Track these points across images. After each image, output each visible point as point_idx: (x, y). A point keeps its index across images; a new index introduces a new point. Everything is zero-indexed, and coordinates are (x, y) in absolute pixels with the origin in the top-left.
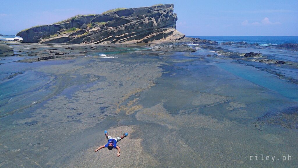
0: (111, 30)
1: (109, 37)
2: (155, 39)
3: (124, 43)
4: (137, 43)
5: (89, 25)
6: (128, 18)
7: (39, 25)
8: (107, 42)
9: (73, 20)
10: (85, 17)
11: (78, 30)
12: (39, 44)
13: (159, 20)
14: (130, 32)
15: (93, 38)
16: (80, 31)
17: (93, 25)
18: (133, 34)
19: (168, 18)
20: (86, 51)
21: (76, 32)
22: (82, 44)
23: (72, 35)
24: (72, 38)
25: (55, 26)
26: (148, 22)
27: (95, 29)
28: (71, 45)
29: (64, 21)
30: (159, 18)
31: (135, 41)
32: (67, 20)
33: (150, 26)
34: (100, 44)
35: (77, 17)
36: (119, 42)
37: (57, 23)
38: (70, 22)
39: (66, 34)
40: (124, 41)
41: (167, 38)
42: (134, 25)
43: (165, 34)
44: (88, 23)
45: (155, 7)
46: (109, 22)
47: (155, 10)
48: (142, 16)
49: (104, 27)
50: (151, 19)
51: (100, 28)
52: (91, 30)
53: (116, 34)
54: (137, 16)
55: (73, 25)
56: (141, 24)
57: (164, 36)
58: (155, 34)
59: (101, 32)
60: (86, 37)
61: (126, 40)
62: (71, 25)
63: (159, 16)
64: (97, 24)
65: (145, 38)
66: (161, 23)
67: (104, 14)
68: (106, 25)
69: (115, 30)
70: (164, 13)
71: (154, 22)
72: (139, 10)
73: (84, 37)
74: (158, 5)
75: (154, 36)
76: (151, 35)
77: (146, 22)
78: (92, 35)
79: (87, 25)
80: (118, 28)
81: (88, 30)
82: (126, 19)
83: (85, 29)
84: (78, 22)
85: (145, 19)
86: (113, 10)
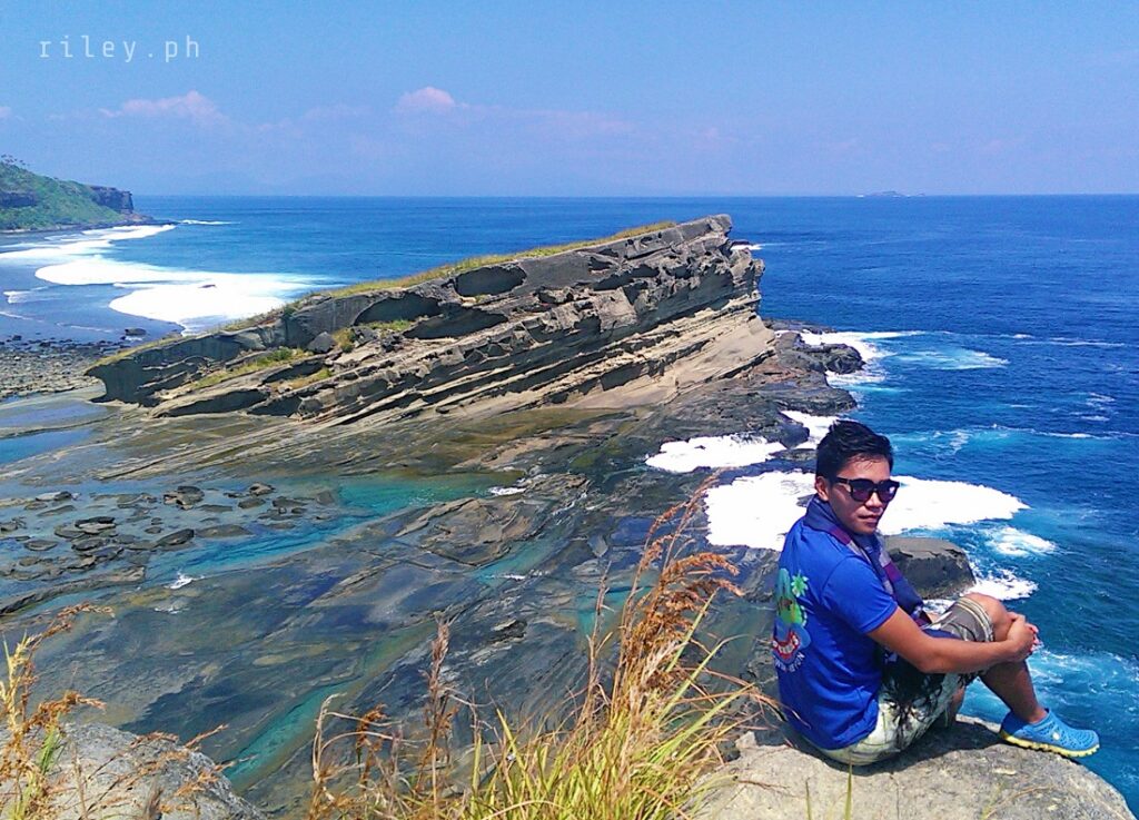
3: (459, 413)
4: (515, 409)
5: (340, 338)
6: (496, 305)
9: (288, 315)
10: (334, 305)
11: (299, 356)
13: (645, 295)
14: (489, 367)
15: (335, 403)
16: (306, 362)
17: (357, 337)
19: (695, 281)
21: (288, 366)
23: (272, 379)
24: (268, 394)
27: (362, 354)
30: (645, 286)
31: (512, 399)
35: (306, 305)
36: (438, 411)
39: (250, 377)
40: (462, 406)
42: (507, 341)
43: (649, 362)
44: (338, 329)
45: (631, 242)
46: (420, 323)
47: (626, 257)
48: (552, 294)
49: (398, 343)
50: (589, 305)
51: (380, 350)
52: (345, 359)
53: (423, 382)
54: (534, 295)
55: (287, 332)
56: (539, 331)
57: (646, 369)
58: (601, 367)
59: (365, 378)
60: (308, 398)
61: (470, 400)
62: (282, 332)
63: (643, 280)
64: (374, 328)
65: (557, 383)
66: (656, 305)
67: (405, 289)
68: (407, 334)
69: (417, 371)
70: (673, 265)
71: (619, 308)
72: (548, 267)
73: (304, 394)
74: (646, 234)
75: (594, 379)
76: (586, 371)
77: (563, 323)
78: (332, 386)
79: (335, 337)
80: (436, 356)
81: (335, 359)
82: (485, 311)
83: (324, 355)
84: (305, 322)
85: (562, 307)
86: (445, 272)
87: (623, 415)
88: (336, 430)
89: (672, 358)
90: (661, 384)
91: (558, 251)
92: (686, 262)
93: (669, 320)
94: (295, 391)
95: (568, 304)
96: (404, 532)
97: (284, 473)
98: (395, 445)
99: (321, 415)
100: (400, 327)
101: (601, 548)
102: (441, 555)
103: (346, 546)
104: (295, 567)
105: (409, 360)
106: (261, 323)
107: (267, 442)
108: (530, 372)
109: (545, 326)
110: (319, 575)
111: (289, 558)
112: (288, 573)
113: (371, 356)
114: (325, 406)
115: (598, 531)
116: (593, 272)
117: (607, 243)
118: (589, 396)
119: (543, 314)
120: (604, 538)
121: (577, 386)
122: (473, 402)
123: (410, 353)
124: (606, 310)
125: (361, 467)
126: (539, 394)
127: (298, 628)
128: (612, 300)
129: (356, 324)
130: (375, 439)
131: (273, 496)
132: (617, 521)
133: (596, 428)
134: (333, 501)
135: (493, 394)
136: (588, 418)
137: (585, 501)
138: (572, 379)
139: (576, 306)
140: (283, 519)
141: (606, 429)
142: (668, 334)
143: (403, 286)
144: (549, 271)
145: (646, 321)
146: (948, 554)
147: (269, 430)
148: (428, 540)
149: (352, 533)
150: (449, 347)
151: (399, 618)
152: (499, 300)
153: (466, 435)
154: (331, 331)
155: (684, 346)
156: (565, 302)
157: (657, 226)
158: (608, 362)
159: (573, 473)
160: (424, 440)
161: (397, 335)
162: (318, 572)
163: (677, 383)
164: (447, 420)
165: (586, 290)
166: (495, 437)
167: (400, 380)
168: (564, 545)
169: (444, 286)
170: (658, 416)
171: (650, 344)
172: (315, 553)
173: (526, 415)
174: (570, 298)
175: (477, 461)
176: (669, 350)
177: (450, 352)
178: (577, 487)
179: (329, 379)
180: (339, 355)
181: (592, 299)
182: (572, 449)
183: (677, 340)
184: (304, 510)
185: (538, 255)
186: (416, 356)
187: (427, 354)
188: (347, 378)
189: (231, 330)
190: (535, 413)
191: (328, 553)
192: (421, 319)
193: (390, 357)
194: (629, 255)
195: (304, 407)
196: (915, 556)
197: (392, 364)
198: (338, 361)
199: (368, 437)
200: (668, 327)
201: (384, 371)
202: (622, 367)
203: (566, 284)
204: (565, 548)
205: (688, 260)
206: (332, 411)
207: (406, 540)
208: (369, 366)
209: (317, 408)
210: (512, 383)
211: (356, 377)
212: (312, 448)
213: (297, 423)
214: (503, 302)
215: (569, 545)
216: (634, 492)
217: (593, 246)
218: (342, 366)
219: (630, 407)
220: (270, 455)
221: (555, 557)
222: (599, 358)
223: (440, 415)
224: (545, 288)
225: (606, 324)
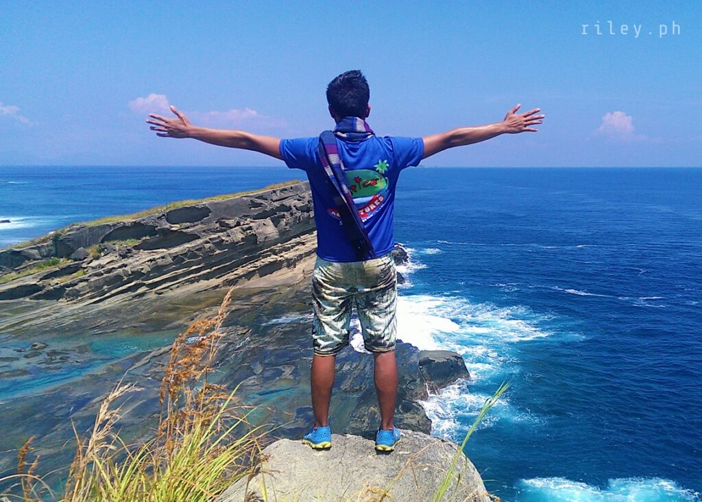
0: (133, 270)
1: (127, 285)
3: (169, 294)
4: (206, 290)
5: (92, 251)
6: (191, 229)
9: (57, 238)
10: (88, 231)
11: (64, 262)
13: (283, 222)
14: (188, 266)
15: (89, 290)
16: (69, 266)
17: (103, 249)
18: (198, 270)
21: (57, 269)
23: (46, 277)
24: (44, 287)
26: (240, 236)
27: (106, 260)
30: (283, 217)
31: (203, 284)
35: (69, 231)
36: (156, 293)
39: (31, 276)
40: (171, 290)
41: (298, 266)
42: (199, 249)
43: (287, 260)
44: (90, 245)
45: (274, 192)
46: (143, 241)
47: (272, 200)
48: (227, 222)
49: (130, 253)
50: (250, 228)
51: (118, 257)
52: (95, 263)
53: (147, 276)
54: (216, 223)
55: (56, 249)
56: (220, 244)
57: (285, 264)
58: (258, 264)
59: (108, 275)
60: (71, 288)
61: (177, 285)
62: (53, 248)
63: (282, 213)
64: (114, 244)
65: (231, 274)
66: (290, 227)
67: (134, 221)
68: (135, 248)
69: (142, 269)
70: (300, 204)
71: (268, 229)
72: (224, 206)
73: (68, 286)
74: (283, 187)
75: (254, 270)
76: (249, 266)
77: (234, 239)
78: (87, 280)
79: (89, 250)
80: (154, 260)
81: (89, 263)
82: (186, 233)
83: (81, 262)
84: (69, 241)
85: (233, 229)
86: (159, 210)
87: (271, 291)
88: (88, 307)
89: (300, 257)
90: (295, 272)
91: (231, 197)
92: (307, 203)
93: (298, 236)
94: (62, 284)
95: (237, 228)
96: (135, 367)
97: (54, 335)
98: (128, 315)
99: (79, 298)
100: (131, 243)
101: (259, 369)
102: (158, 380)
103: (96, 378)
104: (62, 393)
105: (138, 263)
106: (38, 244)
107: (43, 316)
108: (215, 268)
109: (223, 240)
110: (78, 398)
111: (58, 388)
112: (57, 397)
113: (112, 261)
114: (82, 293)
115: (257, 360)
116: (252, 209)
117: (260, 192)
118: (251, 281)
119: (222, 234)
120: (261, 363)
121: (243, 276)
122: (178, 287)
123: (138, 259)
124: (261, 230)
125: (106, 329)
126: (220, 280)
127: (64, 431)
128: (264, 224)
129: (102, 242)
130: (116, 312)
131: (47, 350)
132: (268, 353)
133: (255, 299)
134: (87, 351)
135: (192, 281)
136: (251, 293)
137: (249, 342)
138: (240, 271)
139: (242, 229)
140: (54, 363)
141: (262, 299)
142: (298, 243)
143: (133, 219)
144: (225, 209)
145: (284, 236)
146: (453, 359)
147: (45, 309)
148: (150, 371)
149: (99, 370)
150: (162, 255)
151: (131, 420)
152: (194, 226)
153: (175, 307)
154: (86, 246)
155: (307, 250)
156: (235, 227)
157: (290, 183)
158: (263, 260)
159: (241, 326)
160: (146, 311)
161: (128, 248)
162: (77, 395)
163: (304, 271)
164: (162, 298)
165: (248, 219)
166: (192, 307)
167: (131, 275)
168: (236, 369)
169: (159, 218)
170: (292, 291)
171: (287, 250)
172: (76, 384)
173: (212, 293)
174: (238, 224)
175: (181, 322)
176: (298, 253)
177: (163, 257)
178: (244, 334)
179: (84, 276)
180: (91, 261)
181: (252, 224)
182: (241, 312)
183: (303, 247)
184: (68, 357)
185: (218, 199)
186: (141, 260)
187: (148, 259)
188: (96, 275)
189: (19, 248)
190: (217, 292)
191: (83, 383)
192: (144, 238)
193: (124, 261)
194: (274, 199)
195: (68, 294)
196: (437, 361)
197: (126, 266)
198: (90, 265)
199: (111, 311)
200: (298, 239)
201: (121, 270)
202: (271, 263)
203: (235, 216)
204: (238, 370)
205: (308, 202)
206: (87, 295)
207: (135, 372)
208: (111, 267)
209: (76, 294)
210: (204, 274)
211: (102, 274)
212: (72, 319)
213: (63, 304)
214: (197, 227)
215: (240, 368)
216: (279, 335)
217: (251, 194)
218: (93, 268)
219: (276, 286)
220: (44, 326)
221: (230, 376)
222: (257, 258)
223: (157, 295)
224: (223, 219)
225: (261, 239)
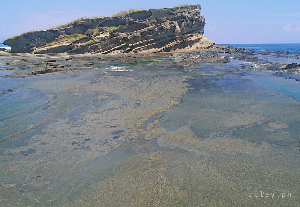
0: (124, 37)
1: (122, 45)
2: (178, 48)
3: (139, 53)
4: (156, 52)
5: (96, 31)
6: (144, 22)
7: (32, 31)
8: (118, 51)
9: (75, 24)
10: (91, 21)
11: (81, 36)
12: (32, 54)
13: (183, 24)
14: (147, 39)
15: (101, 47)
16: (85, 38)
17: (101, 31)
18: (151, 42)
19: (194, 22)
20: (92, 63)
21: (79, 39)
22: (87, 55)
23: (74, 42)
24: (74, 47)
25: (52, 31)
26: (169, 27)
27: (103, 36)
28: (73, 55)
29: (63, 25)
30: (183, 21)
31: (154, 50)
32: (67, 24)
33: (173, 31)
34: (109, 54)
35: (81, 21)
36: (134, 51)
37: (54, 28)
38: (71, 26)
39: (66, 42)
40: (140, 51)
41: (193, 46)
42: (152, 30)
44: (94, 28)
45: (178, 9)
49: (115, 32)
50: (172, 23)
51: (109, 35)
53: (130, 41)
54: (155, 20)
55: (75, 30)
58: (179, 41)
62: (73, 29)
63: (182, 19)
64: (106, 28)
65: (166, 46)
66: (185, 27)
69: (128, 37)
70: (189, 16)
71: (177, 27)
72: (157, 12)
73: (89, 45)
74: (181, 7)
75: (177, 44)
76: (173, 43)
77: (167, 27)
79: (93, 31)
81: (94, 37)
82: (142, 23)
83: (90, 36)
86: (126, 12)
92: (192, 16)
100: (114, 28)
106: (66, 27)
113: (106, 36)
114: (98, 48)
116: (169, 15)
117: (171, 8)
122: (144, 49)
126: (161, 49)
138: (170, 44)
139: (169, 23)
144: (159, 13)
154: (92, 28)
155: (196, 39)
161: (113, 30)
164: (137, 54)
169: (127, 16)
177: (136, 33)
180: (96, 36)
189: (55, 29)
192: (120, 26)
194: (178, 12)
195: (91, 48)
202: (184, 41)
206: (101, 49)
214: (146, 21)
223: (134, 53)
225: (176, 30)
